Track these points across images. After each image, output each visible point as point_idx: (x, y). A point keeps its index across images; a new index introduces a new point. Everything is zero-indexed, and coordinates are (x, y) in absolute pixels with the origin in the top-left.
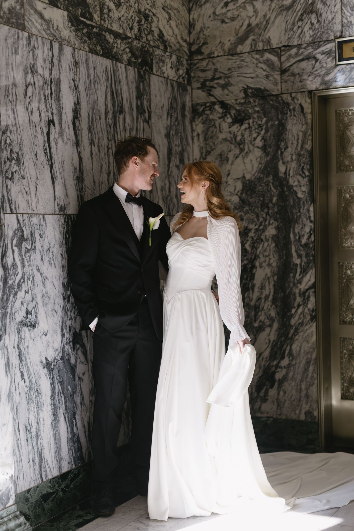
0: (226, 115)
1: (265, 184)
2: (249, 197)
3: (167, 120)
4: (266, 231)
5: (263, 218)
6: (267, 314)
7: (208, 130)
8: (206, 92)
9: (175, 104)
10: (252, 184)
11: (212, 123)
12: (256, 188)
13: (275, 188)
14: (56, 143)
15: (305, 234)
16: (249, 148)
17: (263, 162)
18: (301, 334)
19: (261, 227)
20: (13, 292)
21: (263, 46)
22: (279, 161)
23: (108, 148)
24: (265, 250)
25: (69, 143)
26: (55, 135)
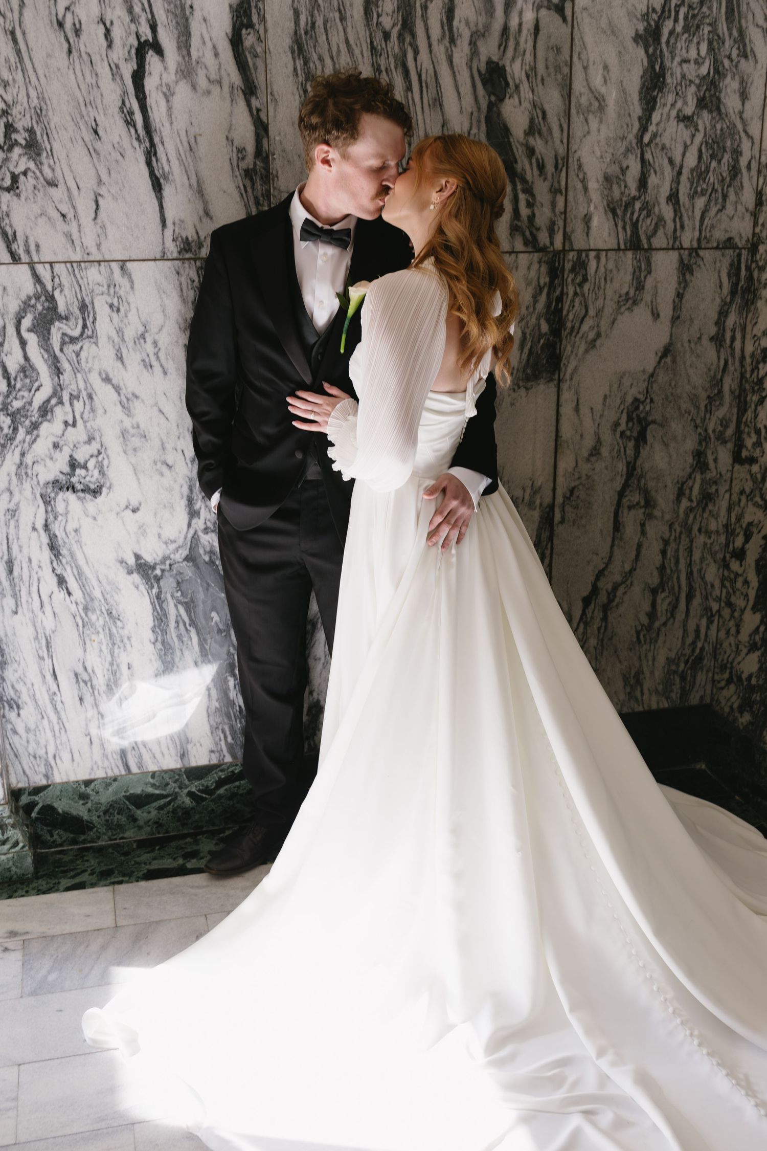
14: (168, 96)
20: (27, 423)
25: (216, 90)
26: (165, 76)
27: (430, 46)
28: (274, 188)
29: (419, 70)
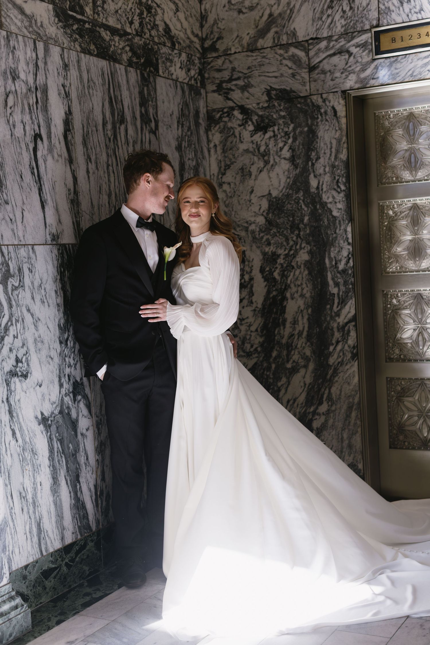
0: (246, 122)
1: (295, 202)
2: (276, 217)
3: (178, 129)
4: (297, 257)
5: (294, 241)
6: (301, 353)
7: (226, 140)
8: (223, 95)
9: (187, 110)
10: (280, 202)
11: (230, 131)
12: (284, 207)
13: (307, 206)
14: (45, 161)
15: (343, 258)
16: (274, 159)
17: (291, 176)
18: (341, 375)
19: (292, 252)
21: (288, 39)
22: (310, 174)
23: (108, 166)
24: (297, 279)
25: (60, 159)
26: (44, 151)
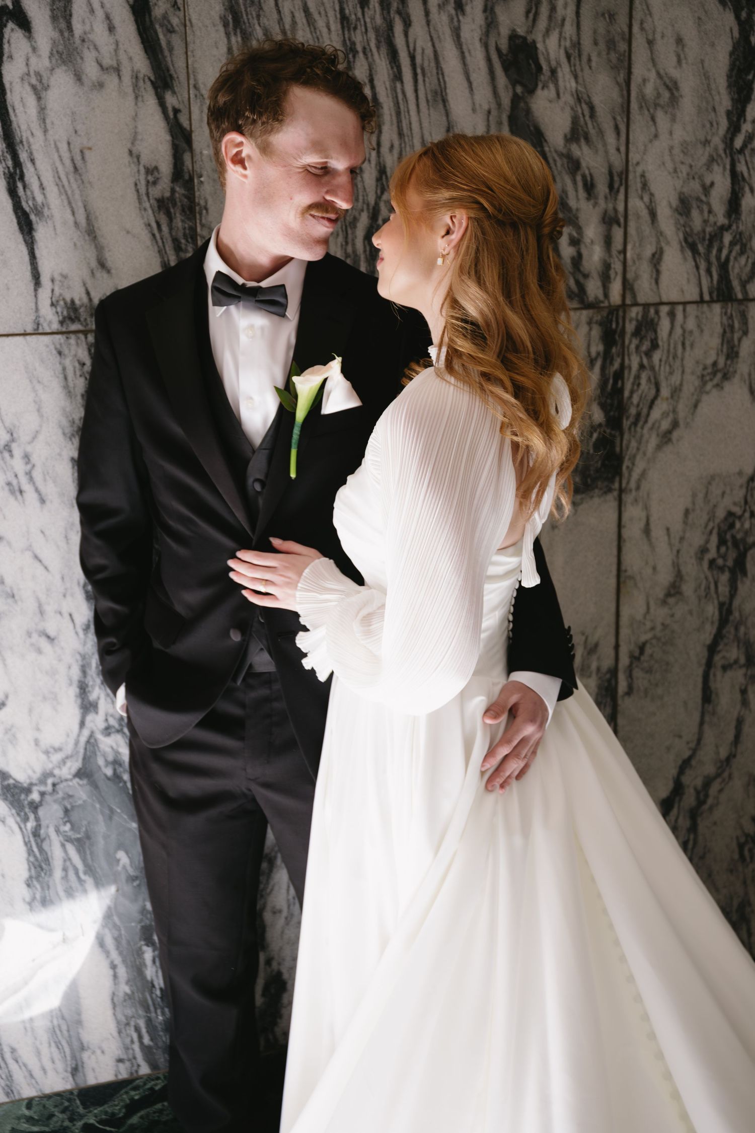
14: (39, 91)
25: (111, 81)
26: (33, 60)
27: (427, 13)
28: (203, 226)
29: (411, 48)
